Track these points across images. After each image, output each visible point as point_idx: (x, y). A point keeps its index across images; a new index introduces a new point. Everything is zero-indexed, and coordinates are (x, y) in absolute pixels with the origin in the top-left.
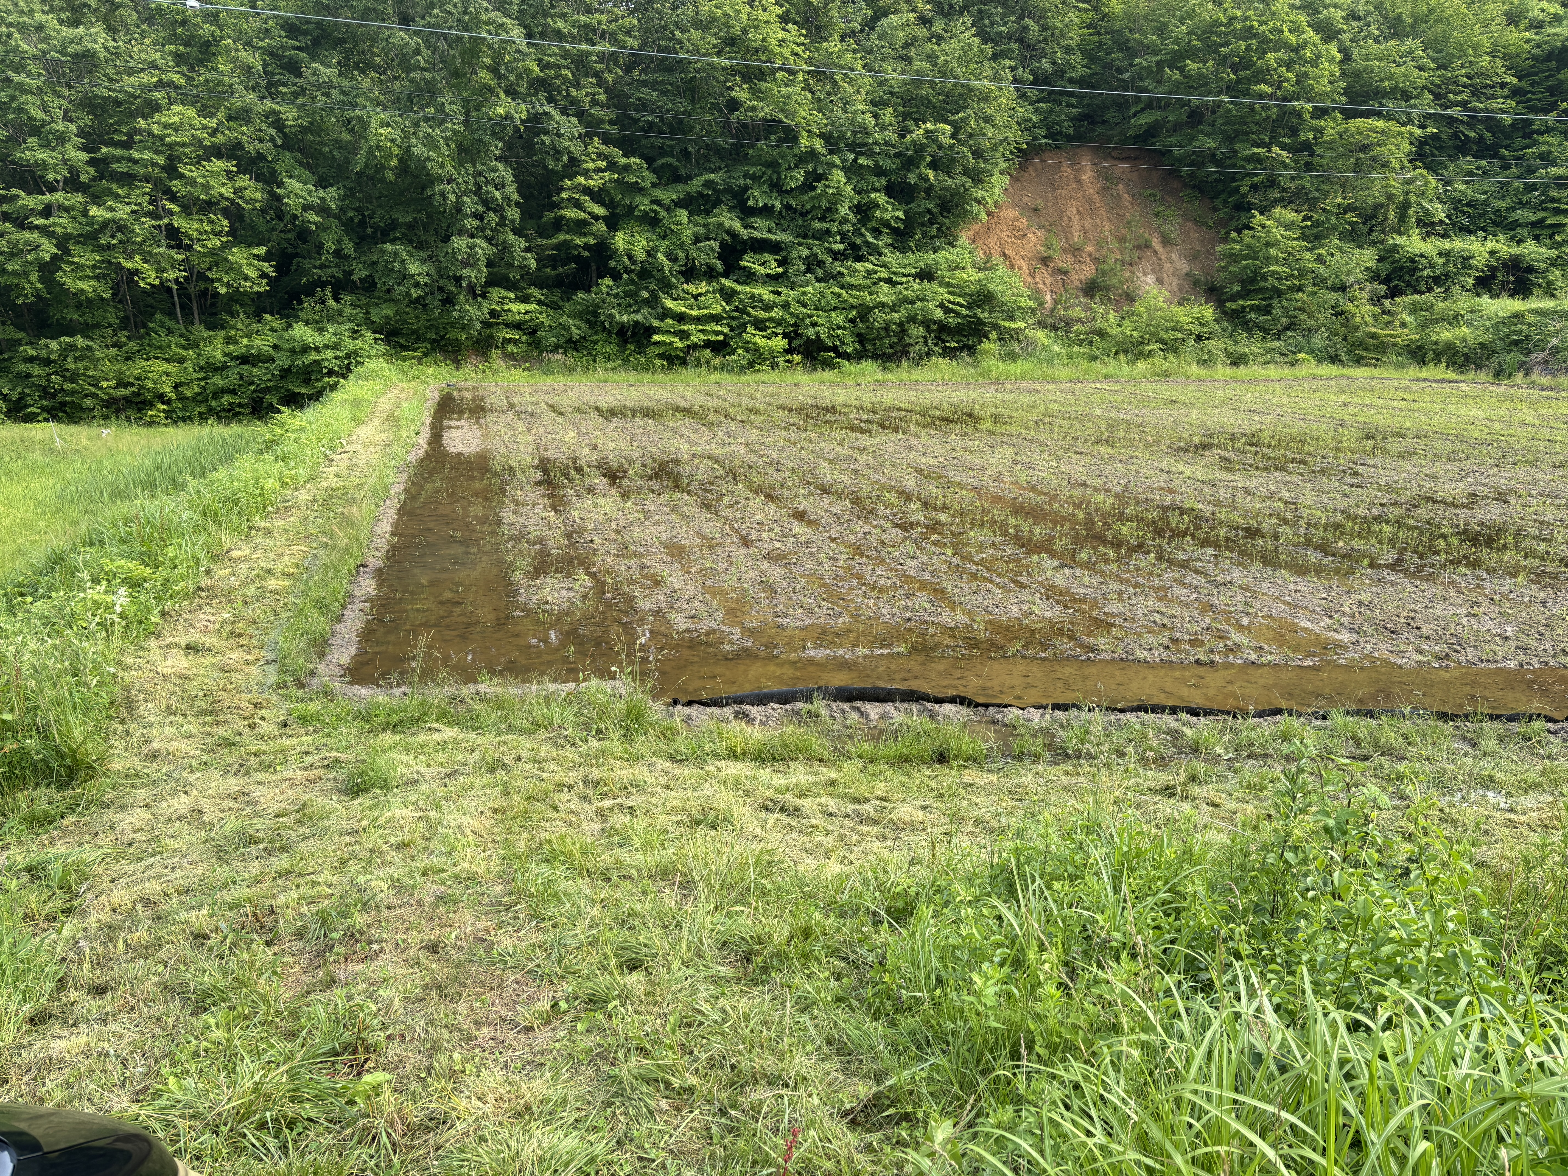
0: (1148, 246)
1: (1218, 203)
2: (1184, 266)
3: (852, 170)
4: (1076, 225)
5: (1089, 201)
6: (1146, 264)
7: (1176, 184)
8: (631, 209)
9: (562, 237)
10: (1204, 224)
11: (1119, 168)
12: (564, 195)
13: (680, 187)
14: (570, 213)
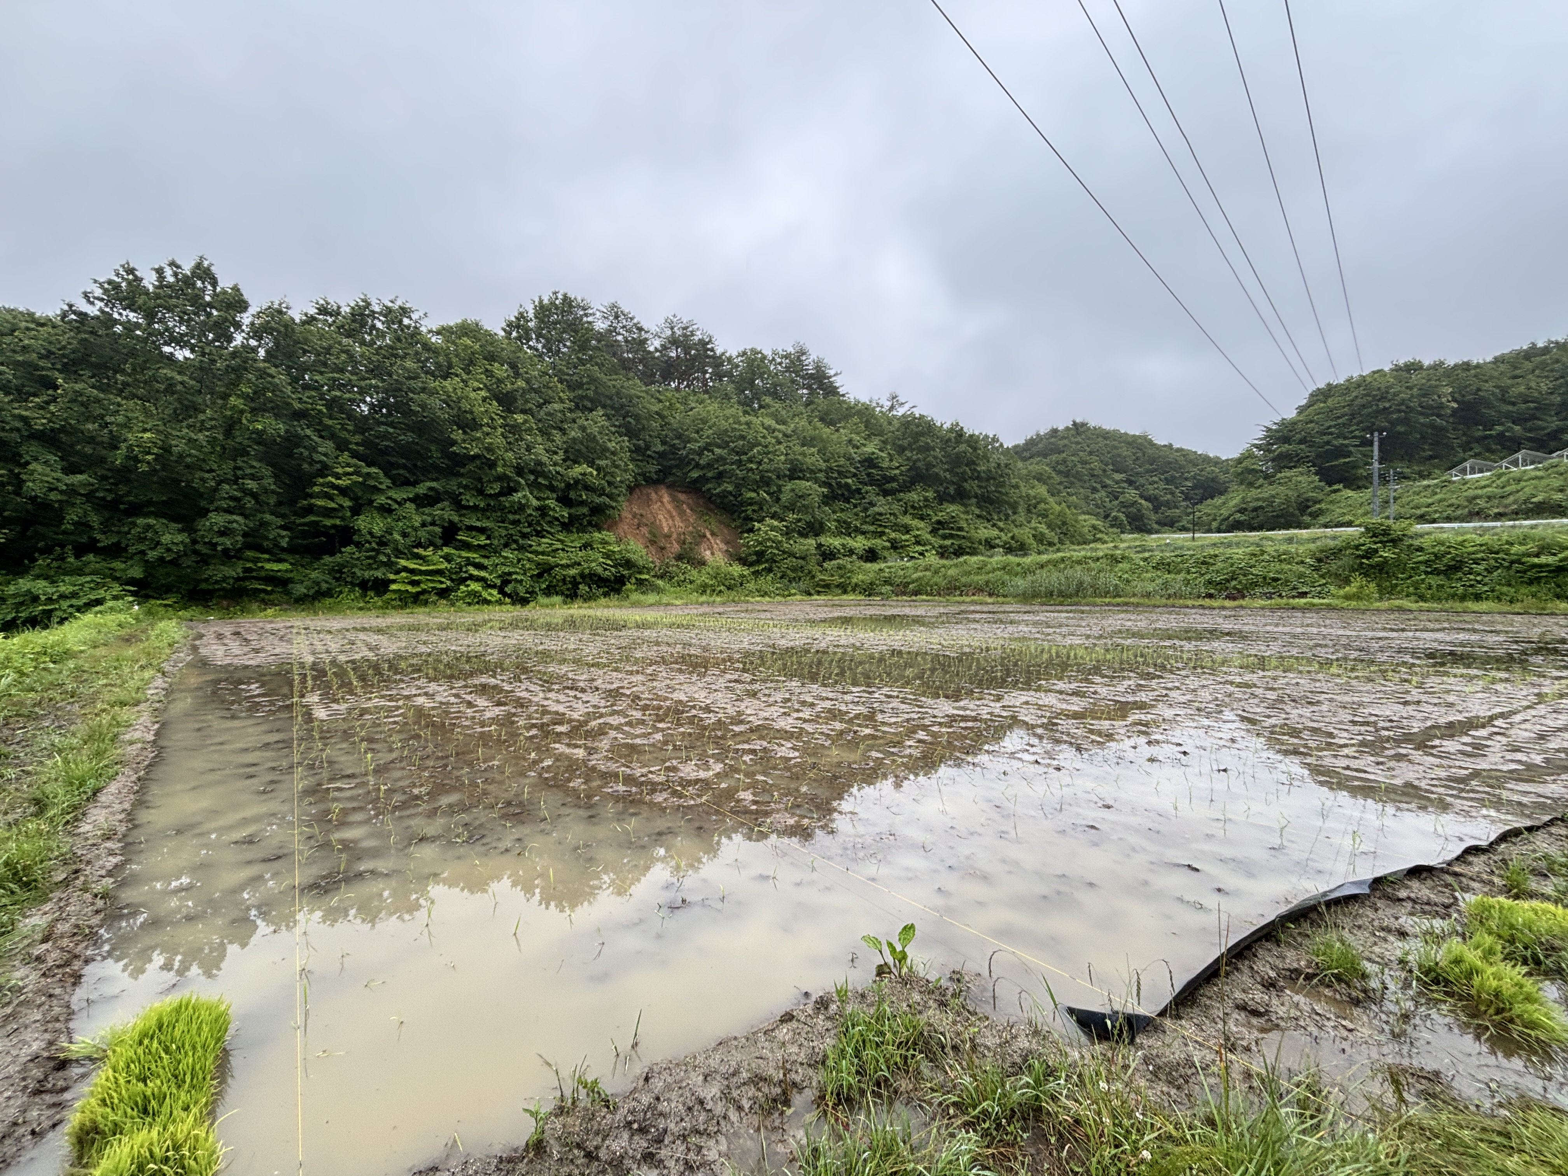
0: (705, 536)
1: (735, 516)
2: (723, 546)
3: (534, 486)
4: (665, 524)
5: (669, 512)
6: (704, 546)
7: (712, 506)
8: (371, 502)
9: (312, 518)
10: (729, 526)
11: (682, 497)
12: (316, 489)
13: (410, 488)
14: (320, 503)
